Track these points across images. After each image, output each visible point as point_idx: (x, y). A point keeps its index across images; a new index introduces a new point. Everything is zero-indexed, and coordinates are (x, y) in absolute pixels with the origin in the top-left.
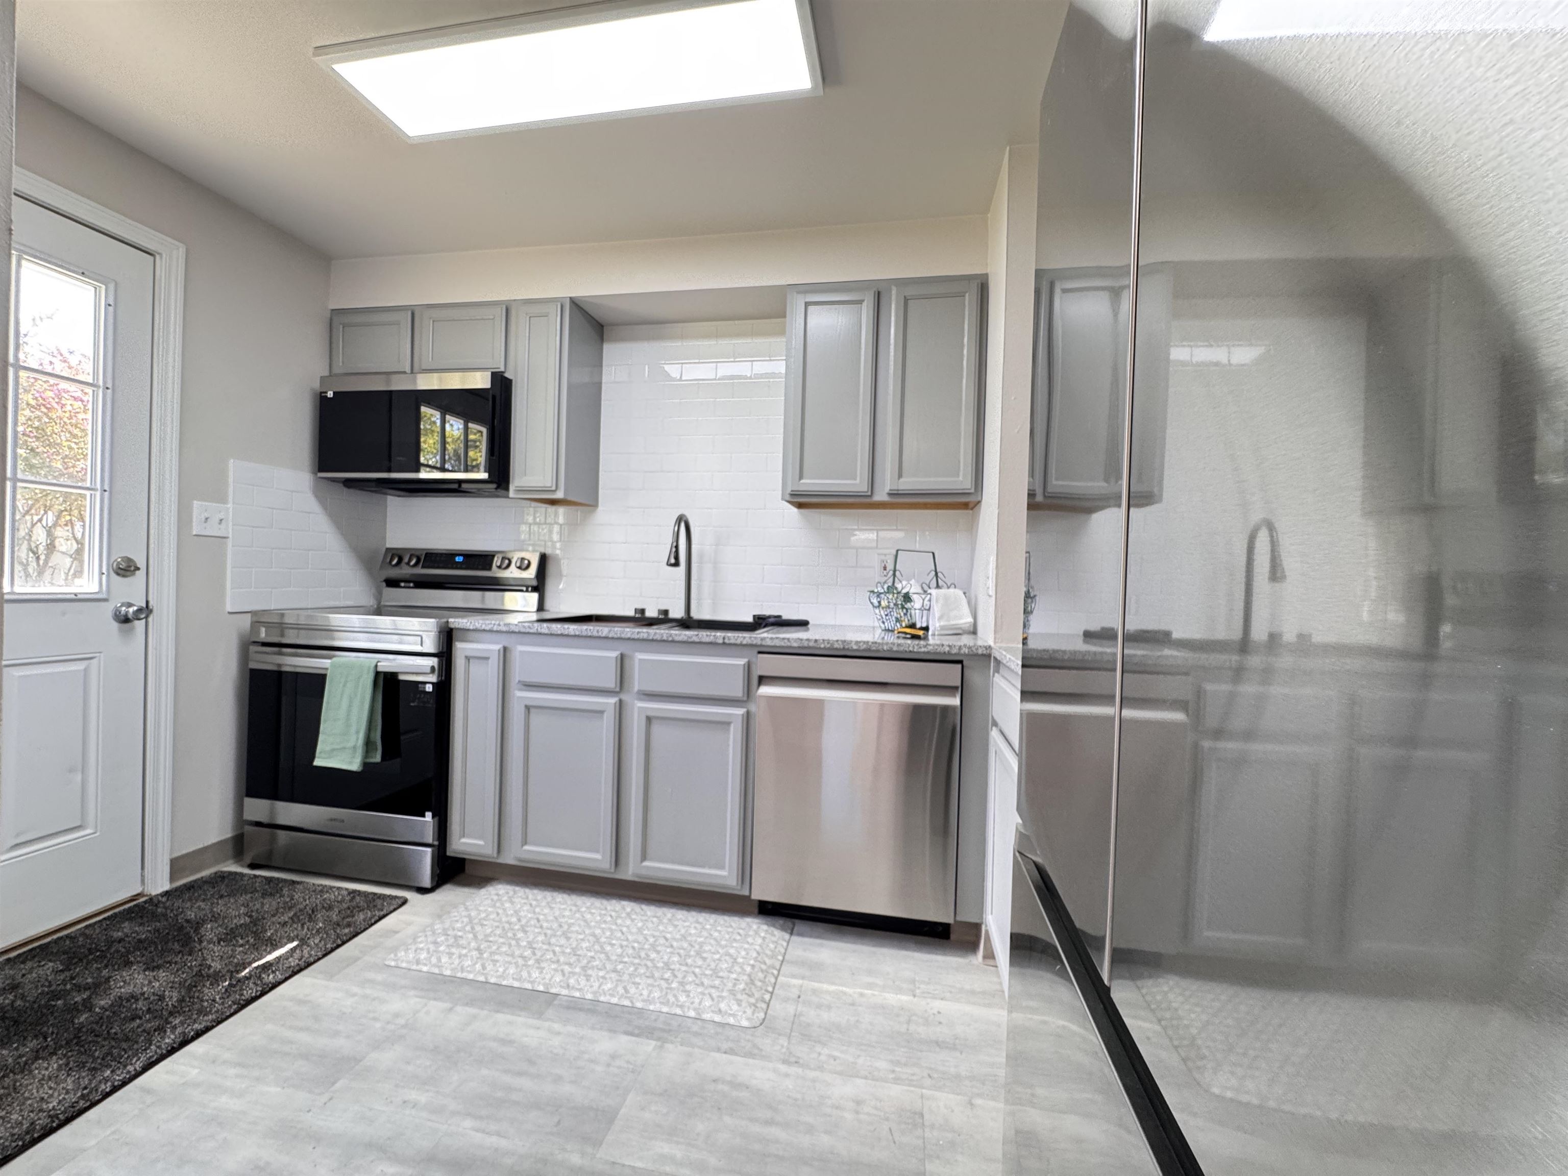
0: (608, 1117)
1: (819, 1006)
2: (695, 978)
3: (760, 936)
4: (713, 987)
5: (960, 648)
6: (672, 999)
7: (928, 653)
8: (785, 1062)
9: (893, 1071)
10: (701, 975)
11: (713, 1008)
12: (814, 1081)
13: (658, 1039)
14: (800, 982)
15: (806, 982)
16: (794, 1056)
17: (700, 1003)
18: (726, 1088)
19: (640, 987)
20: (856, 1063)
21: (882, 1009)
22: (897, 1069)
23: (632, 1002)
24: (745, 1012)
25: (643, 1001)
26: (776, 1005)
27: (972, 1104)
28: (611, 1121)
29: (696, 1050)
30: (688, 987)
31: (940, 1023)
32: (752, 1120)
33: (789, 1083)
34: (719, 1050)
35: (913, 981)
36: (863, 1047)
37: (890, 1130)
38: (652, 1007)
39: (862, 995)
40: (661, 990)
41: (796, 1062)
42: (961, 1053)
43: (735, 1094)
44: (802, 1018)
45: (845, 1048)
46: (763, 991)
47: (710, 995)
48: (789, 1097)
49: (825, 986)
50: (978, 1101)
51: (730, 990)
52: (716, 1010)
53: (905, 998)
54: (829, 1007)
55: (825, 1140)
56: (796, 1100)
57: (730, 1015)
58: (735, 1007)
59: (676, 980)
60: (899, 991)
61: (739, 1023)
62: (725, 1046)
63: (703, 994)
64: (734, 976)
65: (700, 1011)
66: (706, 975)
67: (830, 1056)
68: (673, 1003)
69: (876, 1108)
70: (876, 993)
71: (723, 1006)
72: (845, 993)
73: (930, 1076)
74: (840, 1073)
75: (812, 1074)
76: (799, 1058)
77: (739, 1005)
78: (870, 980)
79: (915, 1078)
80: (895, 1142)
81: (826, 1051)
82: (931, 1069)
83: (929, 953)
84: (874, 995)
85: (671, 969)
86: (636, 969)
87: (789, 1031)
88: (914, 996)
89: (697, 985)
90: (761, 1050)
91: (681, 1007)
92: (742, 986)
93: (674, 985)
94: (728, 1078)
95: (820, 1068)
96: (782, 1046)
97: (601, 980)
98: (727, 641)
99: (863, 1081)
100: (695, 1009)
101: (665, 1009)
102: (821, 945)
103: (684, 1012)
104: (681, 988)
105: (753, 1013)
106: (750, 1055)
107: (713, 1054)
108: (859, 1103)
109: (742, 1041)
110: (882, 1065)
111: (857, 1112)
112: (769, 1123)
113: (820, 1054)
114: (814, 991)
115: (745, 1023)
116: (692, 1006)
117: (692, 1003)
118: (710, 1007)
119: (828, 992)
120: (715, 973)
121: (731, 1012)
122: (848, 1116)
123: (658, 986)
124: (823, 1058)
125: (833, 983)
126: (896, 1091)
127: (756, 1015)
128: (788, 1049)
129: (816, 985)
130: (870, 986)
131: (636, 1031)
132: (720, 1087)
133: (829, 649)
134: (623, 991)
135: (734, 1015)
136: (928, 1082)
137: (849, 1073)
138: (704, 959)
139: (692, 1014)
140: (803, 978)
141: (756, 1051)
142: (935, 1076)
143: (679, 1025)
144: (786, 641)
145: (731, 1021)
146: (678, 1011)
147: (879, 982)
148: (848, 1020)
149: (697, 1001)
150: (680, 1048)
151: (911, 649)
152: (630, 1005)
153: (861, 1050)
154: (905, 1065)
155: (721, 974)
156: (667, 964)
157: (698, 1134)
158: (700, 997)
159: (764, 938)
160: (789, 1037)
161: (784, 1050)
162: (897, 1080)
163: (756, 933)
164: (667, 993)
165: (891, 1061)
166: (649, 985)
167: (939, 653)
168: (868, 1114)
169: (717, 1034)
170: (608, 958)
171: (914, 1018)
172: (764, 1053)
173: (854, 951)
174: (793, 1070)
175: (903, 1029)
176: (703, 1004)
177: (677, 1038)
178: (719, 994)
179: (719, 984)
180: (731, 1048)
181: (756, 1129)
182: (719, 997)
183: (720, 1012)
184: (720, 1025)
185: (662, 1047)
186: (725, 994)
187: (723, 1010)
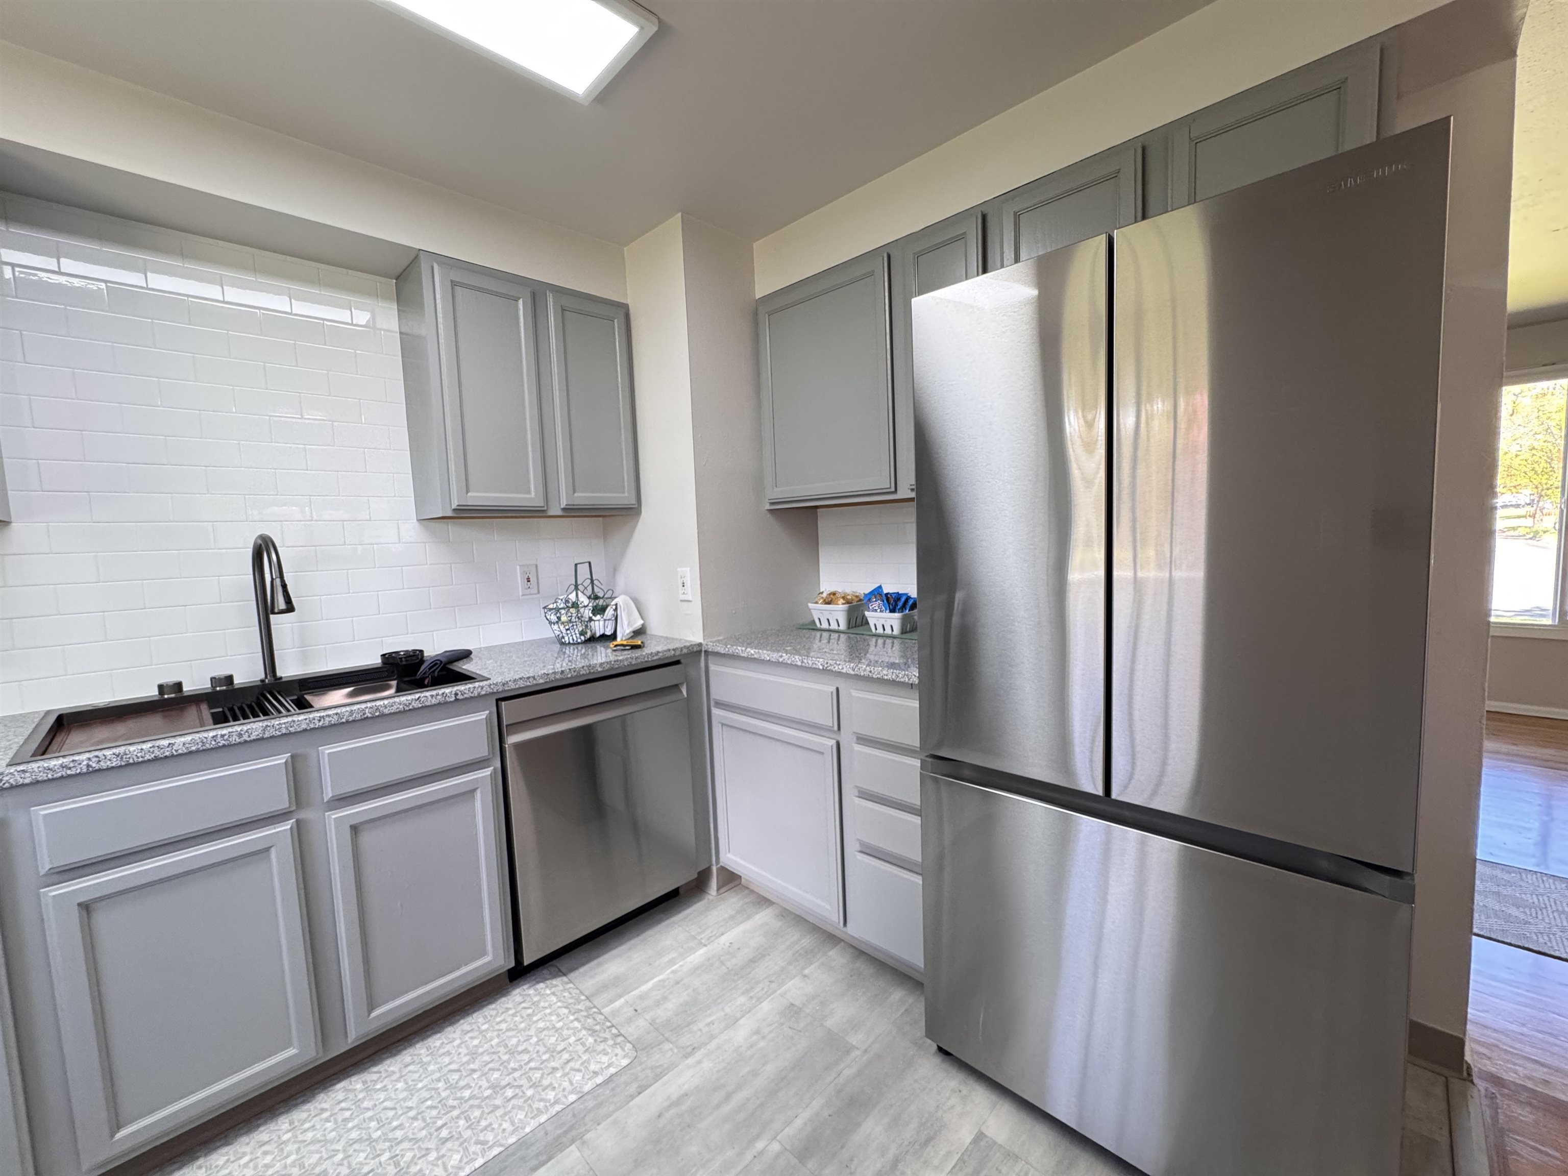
1: (658, 1004)
2: (541, 1072)
3: (548, 995)
4: (568, 1061)
5: (682, 650)
6: (542, 1105)
7: (659, 659)
8: (686, 1056)
9: (751, 998)
10: (542, 1064)
11: (587, 1077)
12: (719, 1047)
13: (573, 1141)
14: (622, 1000)
15: (627, 997)
16: (687, 1047)
17: (571, 1083)
18: (673, 1111)
19: (495, 1126)
20: (726, 1015)
21: (697, 970)
22: (752, 994)
23: (501, 1145)
24: (616, 1055)
25: (513, 1133)
26: (626, 1030)
27: (805, 976)
29: (617, 1114)
30: (545, 1082)
31: (739, 949)
32: (718, 1106)
33: (707, 1065)
34: (632, 1097)
35: (694, 938)
36: (719, 1001)
37: (790, 1028)
38: (528, 1130)
39: (674, 972)
40: (520, 1108)
41: (694, 1049)
42: (769, 955)
43: (684, 1107)
44: (657, 1021)
45: (709, 1012)
46: (607, 1030)
47: (573, 1070)
48: (718, 1071)
49: (644, 988)
50: (806, 972)
51: (585, 1051)
52: (591, 1075)
53: (702, 951)
54: (665, 998)
55: (770, 1070)
56: (724, 1068)
57: (607, 1067)
58: (605, 1059)
59: (524, 1089)
60: (692, 950)
61: (620, 1066)
62: (633, 1089)
63: (565, 1075)
64: (572, 1040)
65: (578, 1089)
66: (547, 1060)
67: (708, 1025)
68: (546, 1106)
69: (770, 1025)
70: (681, 963)
71: (593, 1067)
72: (663, 981)
73: (771, 982)
74: (727, 1027)
75: (713, 1045)
76: (691, 1045)
77: (607, 1054)
78: (666, 959)
79: (765, 990)
80: (800, 1031)
81: (701, 1025)
82: (766, 978)
83: (680, 912)
84: (681, 966)
85: (505, 1087)
86: (467, 1119)
87: (661, 1037)
88: (705, 945)
89: (551, 1073)
90: (661, 1066)
91: (556, 1102)
92: (591, 1040)
93: (529, 1093)
94: (666, 1104)
95: (712, 1037)
96: (671, 1049)
97: (440, 1162)
98: (460, 697)
99: (744, 1019)
100: (571, 1092)
101: (543, 1118)
102: (600, 965)
103: (563, 1104)
104: (540, 1089)
105: (623, 1050)
106: (658, 1077)
107: (631, 1103)
108: (757, 1032)
109: (640, 1074)
110: (742, 1000)
111: (763, 1038)
112: (728, 1097)
113: (700, 1030)
114: (641, 997)
115: (625, 1062)
116: (566, 1093)
118: (584, 1077)
119: (651, 990)
120: (553, 1052)
121: (606, 1064)
122: (762, 1044)
123: (513, 1108)
124: (704, 1031)
125: (647, 981)
126: (766, 1006)
127: (626, 1049)
128: (677, 1047)
129: (636, 993)
130: (672, 962)
131: (544, 1158)
132: (668, 1115)
133: (576, 676)
134: (479, 1146)
135: (609, 1066)
136: (774, 985)
137: (732, 1022)
138: (526, 1051)
139: (572, 1098)
140: (620, 996)
141: (659, 1070)
142: (773, 979)
143: (574, 1116)
144: (531, 680)
145: (612, 1070)
146: (558, 1108)
147: (673, 955)
148: (688, 995)
149: (566, 1084)
150: (599, 1127)
151: (646, 659)
152: (502, 1149)
153: (719, 1004)
154: (752, 988)
155: (559, 1048)
156: (493, 1087)
157: (699, 1154)
158: (566, 1079)
159: (553, 994)
160: (667, 1040)
161: (676, 1050)
162: (760, 1000)
163: (543, 996)
164: (530, 1106)
165: (743, 993)
166: (502, 1116)
167: (667, 658)
168: (771, 1032)
169: (613, 1089)
170: (416, 1141)
171: (722, 958)
172: (666, 1066)
173: (630, 949)
174: (698, 1055)
175: (724, 970)
176: (574, 1082)
177: (586, 1125)
178: (579, 1062)
179: (570, 1055)
180: (639, 1087)
181: (726, 1109)
182: (582, 1064)
183: (596, 1073)
184: (607, 1082)
185: (584, 1143)
186: (585, 1057)
187: (596, 1070)
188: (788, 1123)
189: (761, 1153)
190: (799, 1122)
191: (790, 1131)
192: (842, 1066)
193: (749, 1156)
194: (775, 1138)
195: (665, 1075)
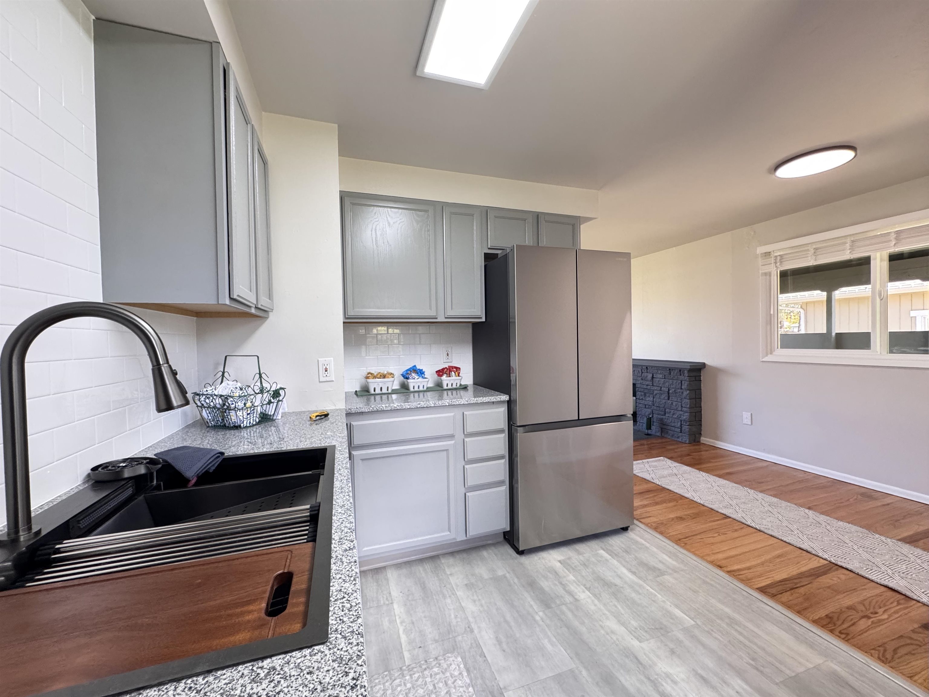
0: (559, 678)
1: (422, 636)
4: (447, 683)
8: (472, 632)
9: (450, 596)
11: (461, 678)
12: (475, 618)
13: (501, 693)
15: (405, 650)
16: (466, 630)
17: (462, 687)
20: (454, 609)
21: (409, 612)
22: (447, 596)
24: (454, 661)
27: (451, 574)
28: (559, 675)
29: (494, 670)
31: (408, 591)
32: (510, 627)
33: (483, 625)
34: (486, 660)
36: (442, 609)
37: (479, 590)
39: (402, 623)
41: (469, 628)
42: (425, 581)
43: (504, 640)
44: (437, 639)
45: (447, 615)
47: (453, 683)
48: (489, 622)
50: (448, 573)
51: (444, 674)
52: (461, 676)
53: (396, 606)
54: (420, 631)
55: (500, 604)
56: (489, 619)
57: (459, 667)
58: (453, 666)
61: (461, 661)
62: (480, 659)
63: (455, 687)
64: (429, 679)
65: (467, 685)
67: (456, 618)
69: (473, 595)
71: (456, 673)
72: (405, 629)
73: (445, 587)
74: (463, 611)
75: (471, 619)
76: (465, 628)
77: (450, 665)
79: (448, 590)
80: (484, 587)
81: (454, 621)
82: (440, 587)
92: (435, 670)
94: (498, 646)
95: (466, 618)
96: (463, 637)
99: (462, 603)
100: (468, 689)
103: (473, 695)
105: (452, 657)
106: (479, 646)
107: (490, 661)
108: (474, 601)
109: (471, 654)
110: (448, 601)
111: (479, 600)
112: (506, 621)
113: (457, 622)
114: (411, 643)
115: (460, 659)
116: (467, 691)
117: (464, 691)
118: (460, 680)
120: (432, 692)
121: (457, 667)
122: (483, 602)
124: (459, 620)
126: (459, 593)
128: (463, 634)
132: (505, 646)
136: (448, 586)
137: (461, 608)
139: (471, 689)
140: (401, 652)
141: (474, 645)
142: (443, 585)
143: (483, 691)
145: (462, 666)
148: (426, 621)
149: (461, 689)
150: (498, 679)
153: (444, 610)
154: (443, 595)
155: (431, 687)
157: (532, 640)
158: (458, 688)
160: (455, 637)
161: (465, 635)
162: (454, 594)
165: (444, 599)
168: (478, 597)
169: (475, 669)
171: (410, 599)
172: (473, 642)
174: (473, 626)
175: (419, 601)
176: (462, 685)
177: (493, 686)
178: (450, 678)
179: (442, 682)
180: (480, 657)
181: (512, 624)
182: (452, 677)
183: (460, 674)
184: (468, 671)
185: (505, 688)
186: (448, 674)
187: (458, 672)
188: (531, 606)
189: (542, 619)
190: (532, 603)
191: (535, 607)
192: (512, 582)
193: (541, 623)
194: (537, 613)
195: (479, 643)
